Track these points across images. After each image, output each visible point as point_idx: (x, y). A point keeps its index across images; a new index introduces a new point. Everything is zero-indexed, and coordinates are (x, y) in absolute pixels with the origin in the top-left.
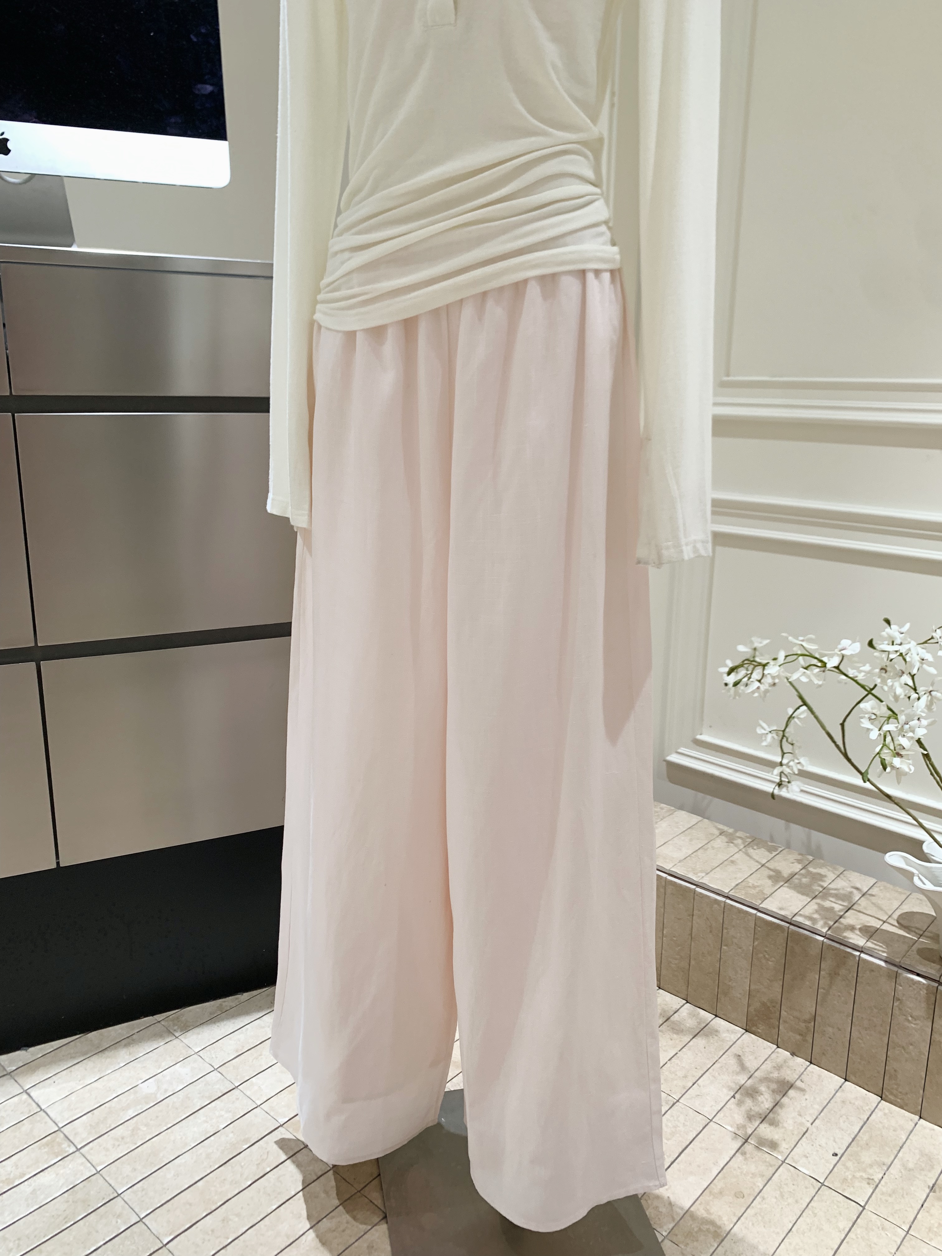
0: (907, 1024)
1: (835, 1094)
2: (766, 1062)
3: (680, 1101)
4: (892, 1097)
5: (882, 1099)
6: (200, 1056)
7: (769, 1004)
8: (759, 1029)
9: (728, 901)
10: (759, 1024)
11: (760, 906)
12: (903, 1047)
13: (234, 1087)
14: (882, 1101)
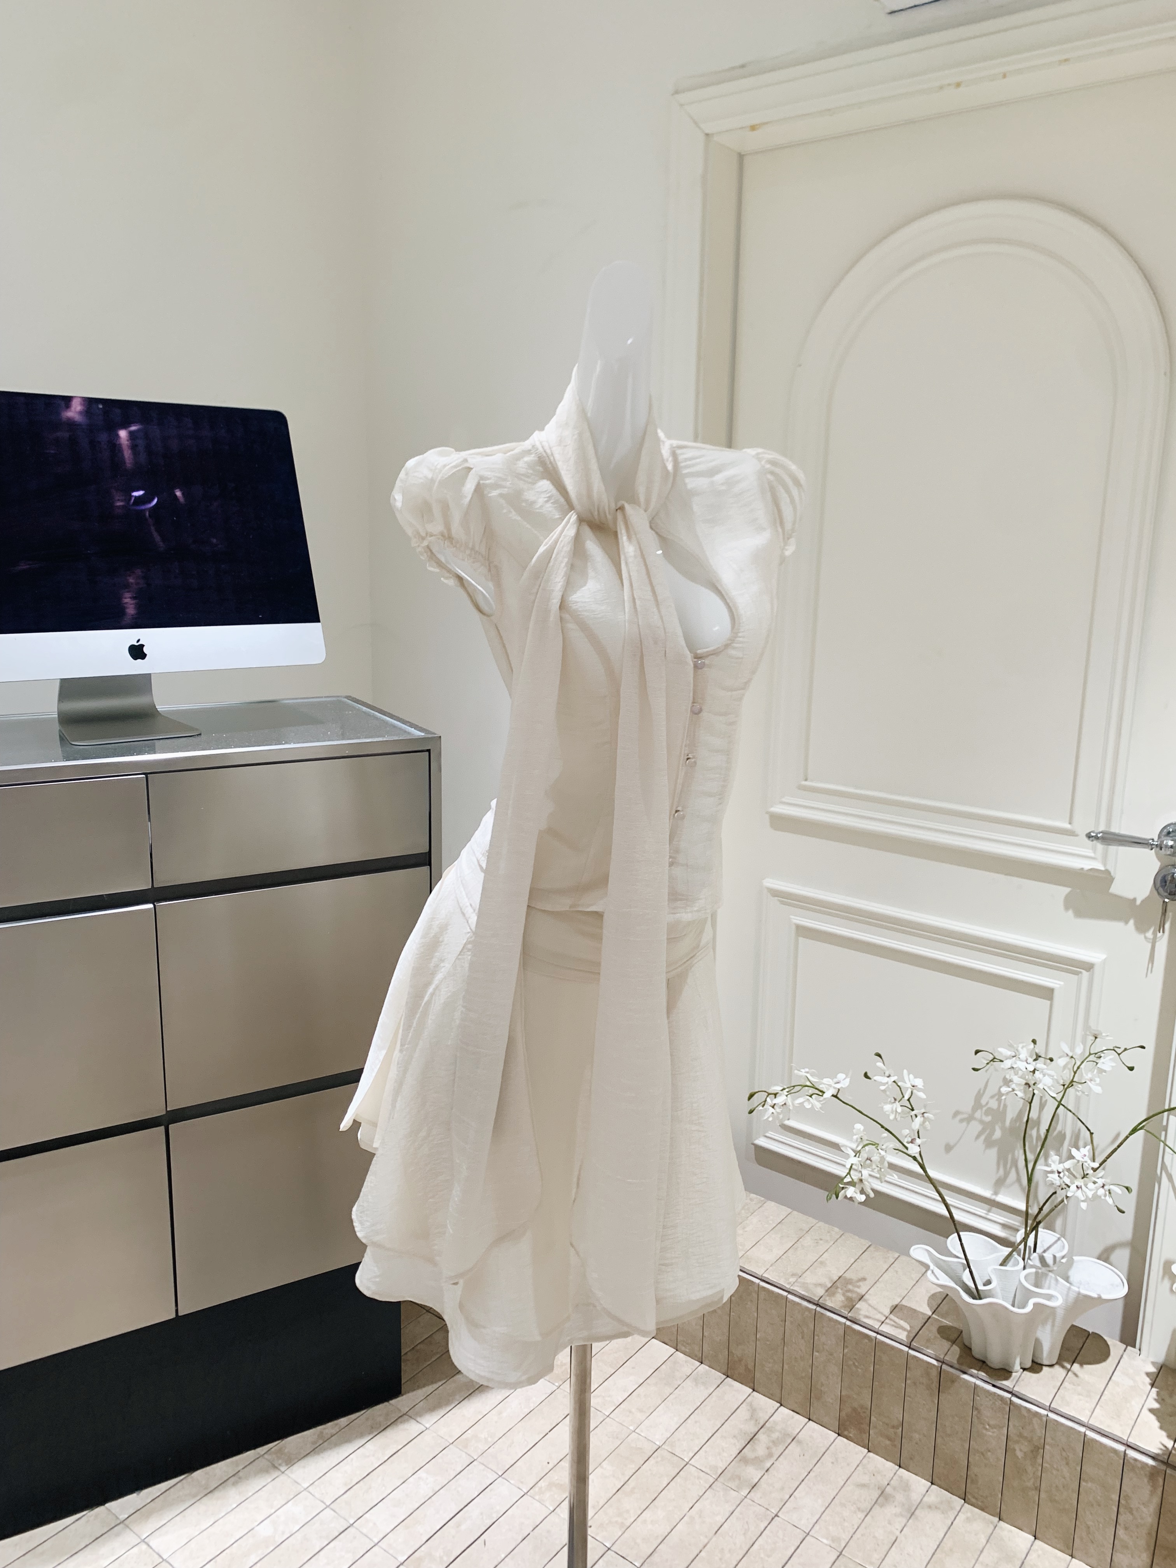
0: (984, 1431)
1: (923, 1498)
2: (858, 1468)
3: (779, 1514)
4: (974, 1500)
5: (965, 1502)
6: (309, 1492)
7: (859, 1410)
8: (850, 1433)
9: (818, 1309)
10: (851, 1428)
11: (849, 1315)
12: (982, 1454)
13: (349, 1525)
14: (966, 1505)
